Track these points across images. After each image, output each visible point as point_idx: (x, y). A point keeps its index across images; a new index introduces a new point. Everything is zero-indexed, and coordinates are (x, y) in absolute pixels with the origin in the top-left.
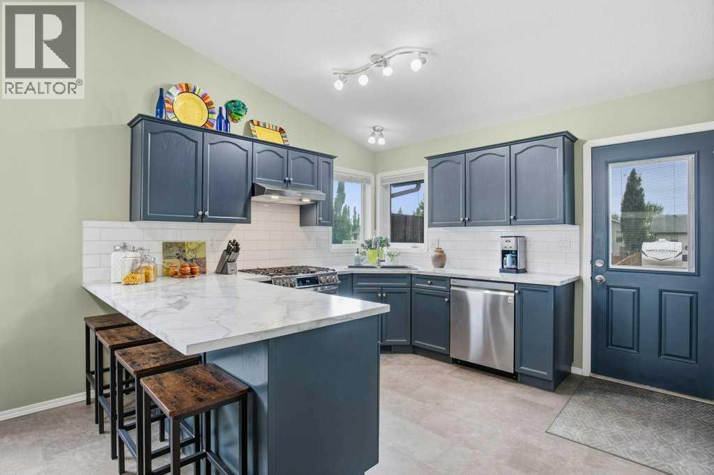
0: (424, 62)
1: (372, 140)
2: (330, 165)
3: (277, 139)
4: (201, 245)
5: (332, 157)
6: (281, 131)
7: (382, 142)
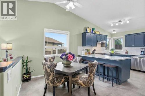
0: (129, 21)
1: (113, 32)
2: (107, 37)
3: (98, 33)
4: (89, 50)
5: (107, 36)
6: (99, 32)
7: (115, 32)
